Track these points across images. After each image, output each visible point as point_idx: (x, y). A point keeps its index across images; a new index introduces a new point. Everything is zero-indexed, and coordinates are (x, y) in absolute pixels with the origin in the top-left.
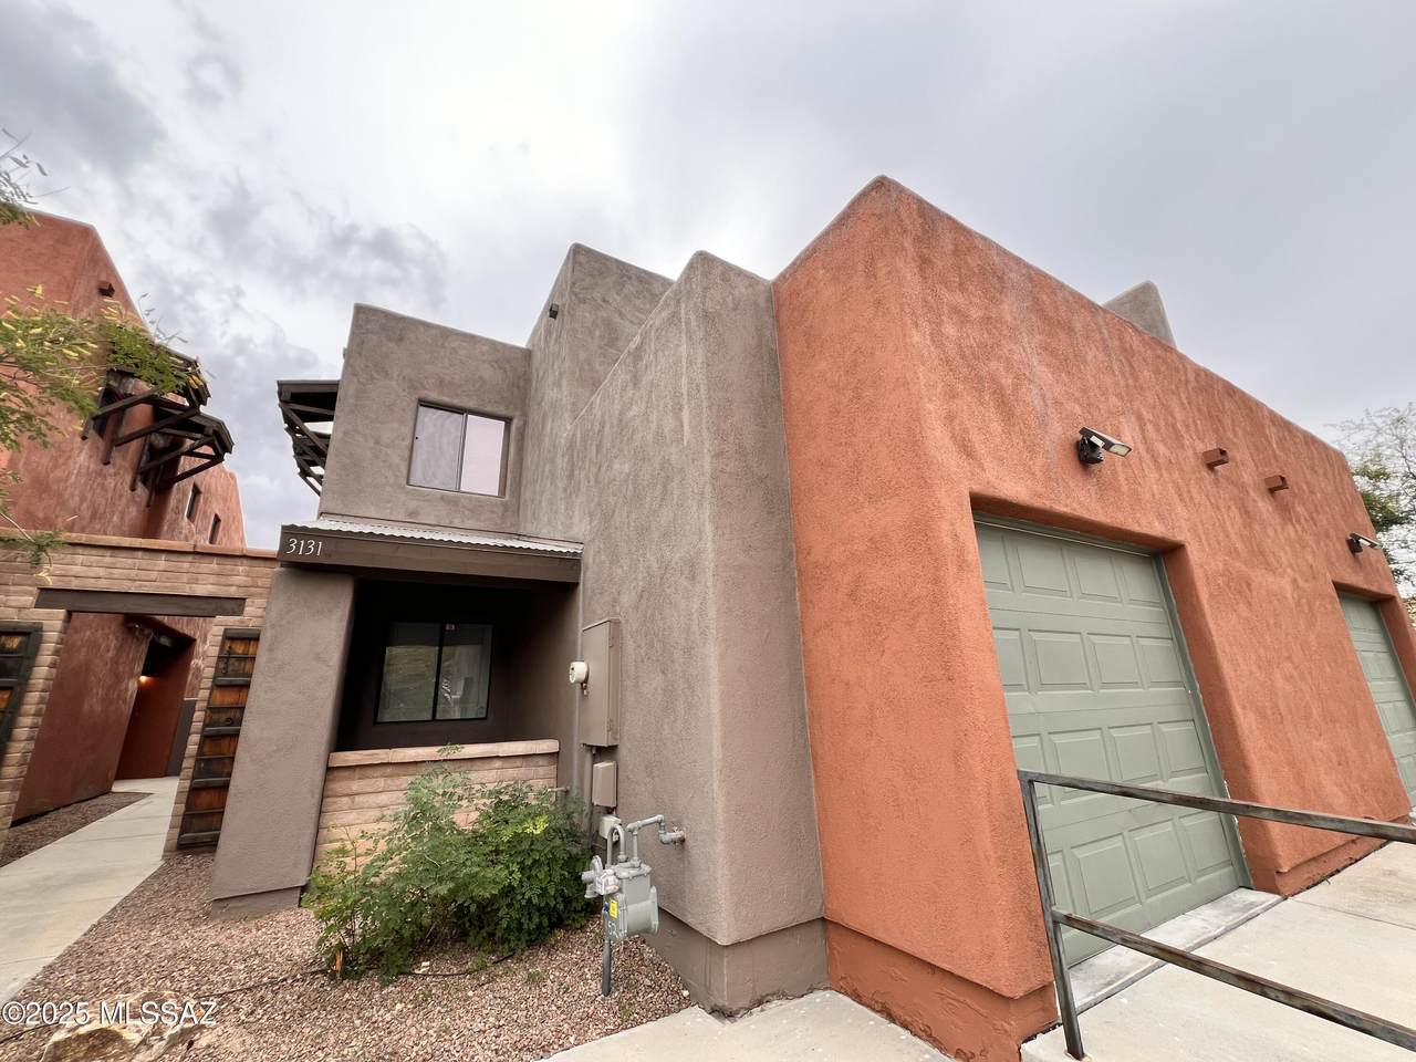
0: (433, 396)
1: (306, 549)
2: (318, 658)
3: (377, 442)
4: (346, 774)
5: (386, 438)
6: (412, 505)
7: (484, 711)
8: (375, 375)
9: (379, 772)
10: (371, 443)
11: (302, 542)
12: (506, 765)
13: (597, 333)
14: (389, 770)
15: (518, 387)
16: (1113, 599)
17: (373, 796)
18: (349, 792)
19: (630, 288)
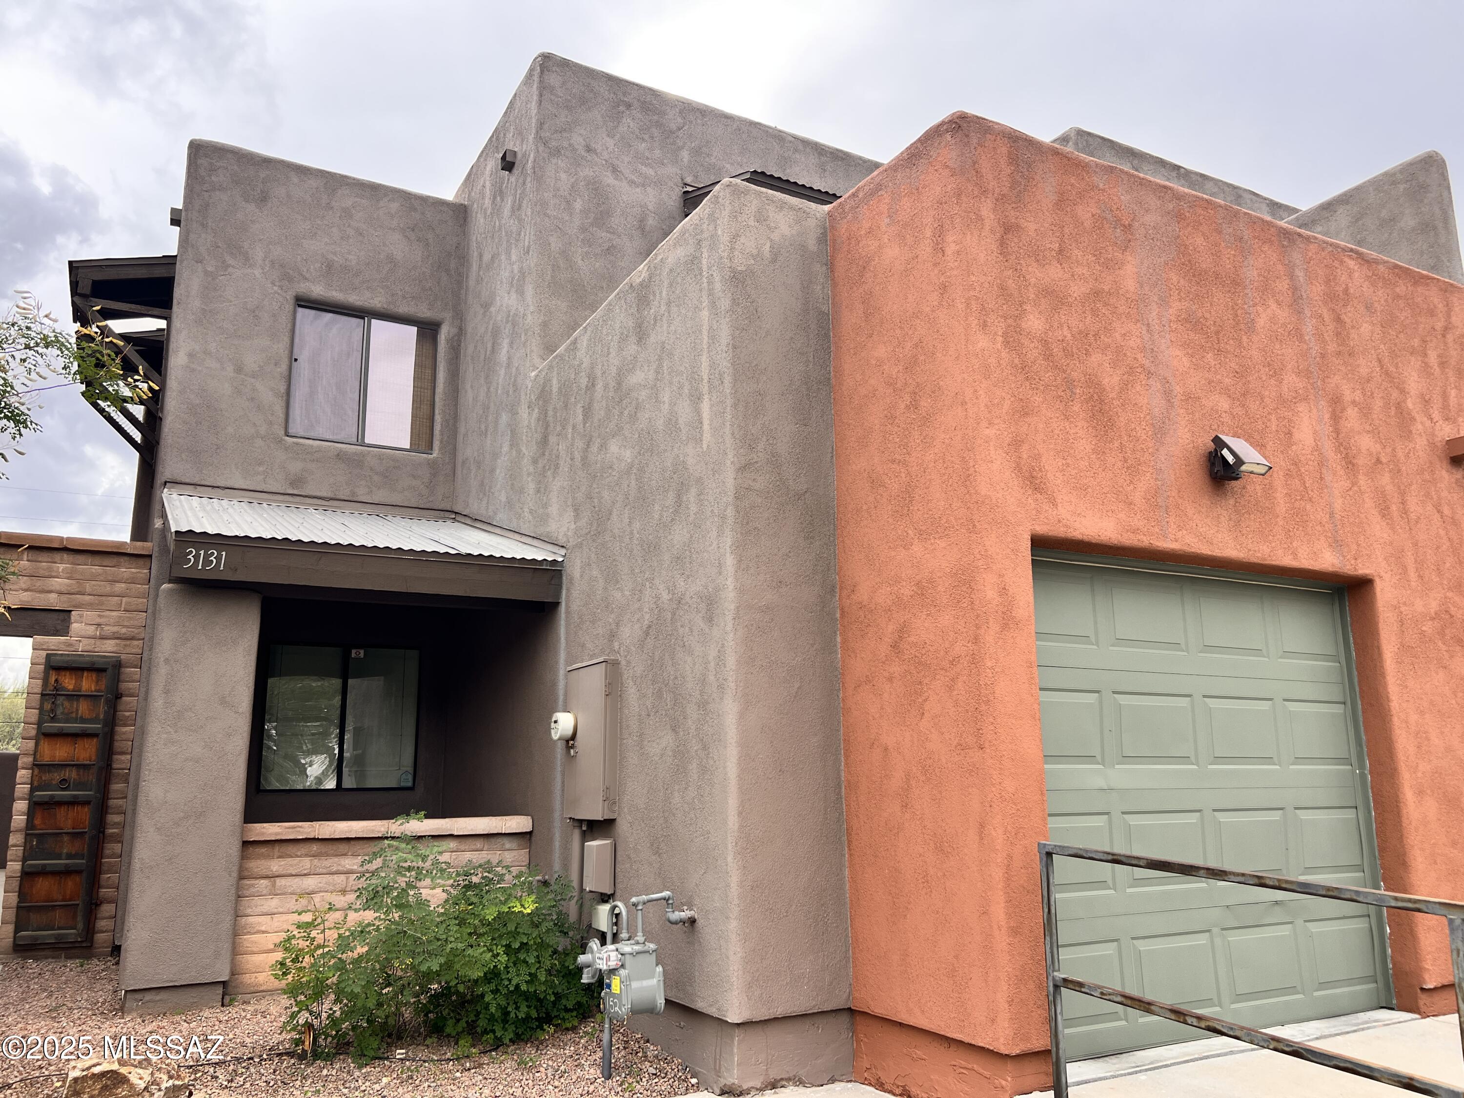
0: (318, 291)
1: (207, 562)
2: (223, 701)
3: (239, 370)
4: (263, 850)
5: (251, 361)
6: (295, 467)
7: (410, 777)
8: (230, 261)
9: (303, 849)
10: (230, 369)
11: (202, 552)
12: (462, 847)
13: (578, 205)
14: (315, 847)
15: (447, 271)
16: (1257, 652)
17: (297, 880)
18: (269, 873)
19: (629, 123)
